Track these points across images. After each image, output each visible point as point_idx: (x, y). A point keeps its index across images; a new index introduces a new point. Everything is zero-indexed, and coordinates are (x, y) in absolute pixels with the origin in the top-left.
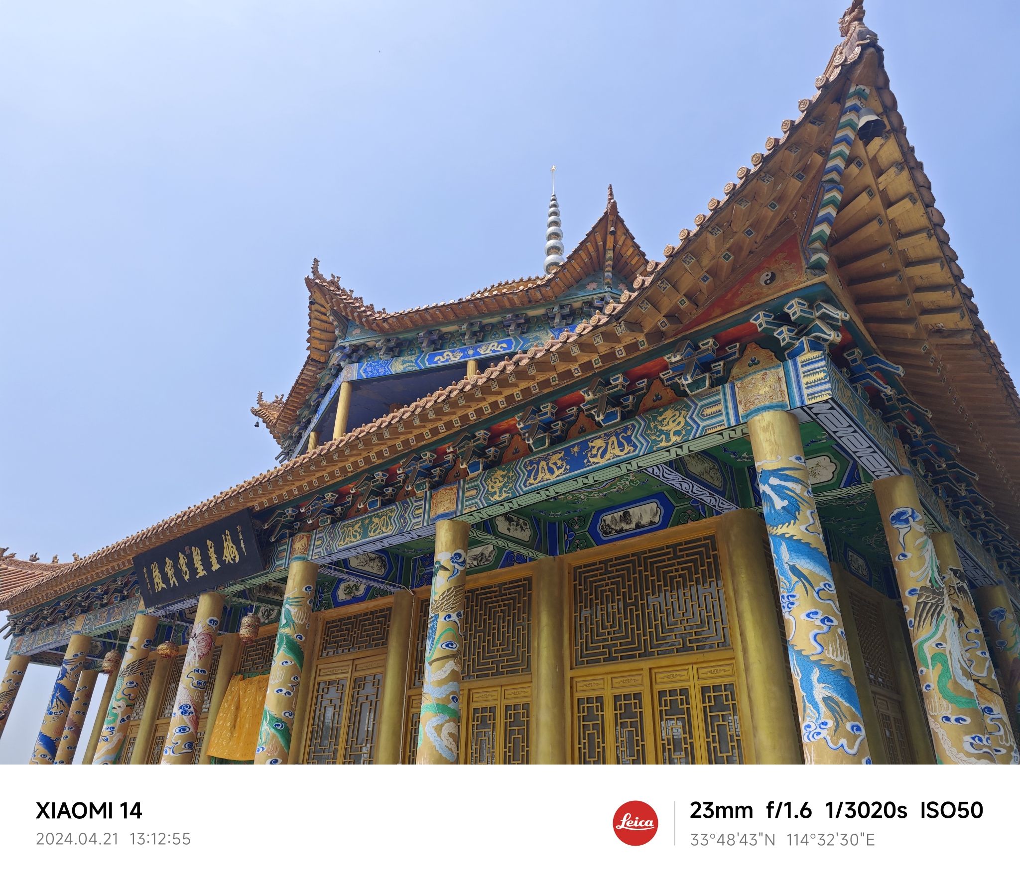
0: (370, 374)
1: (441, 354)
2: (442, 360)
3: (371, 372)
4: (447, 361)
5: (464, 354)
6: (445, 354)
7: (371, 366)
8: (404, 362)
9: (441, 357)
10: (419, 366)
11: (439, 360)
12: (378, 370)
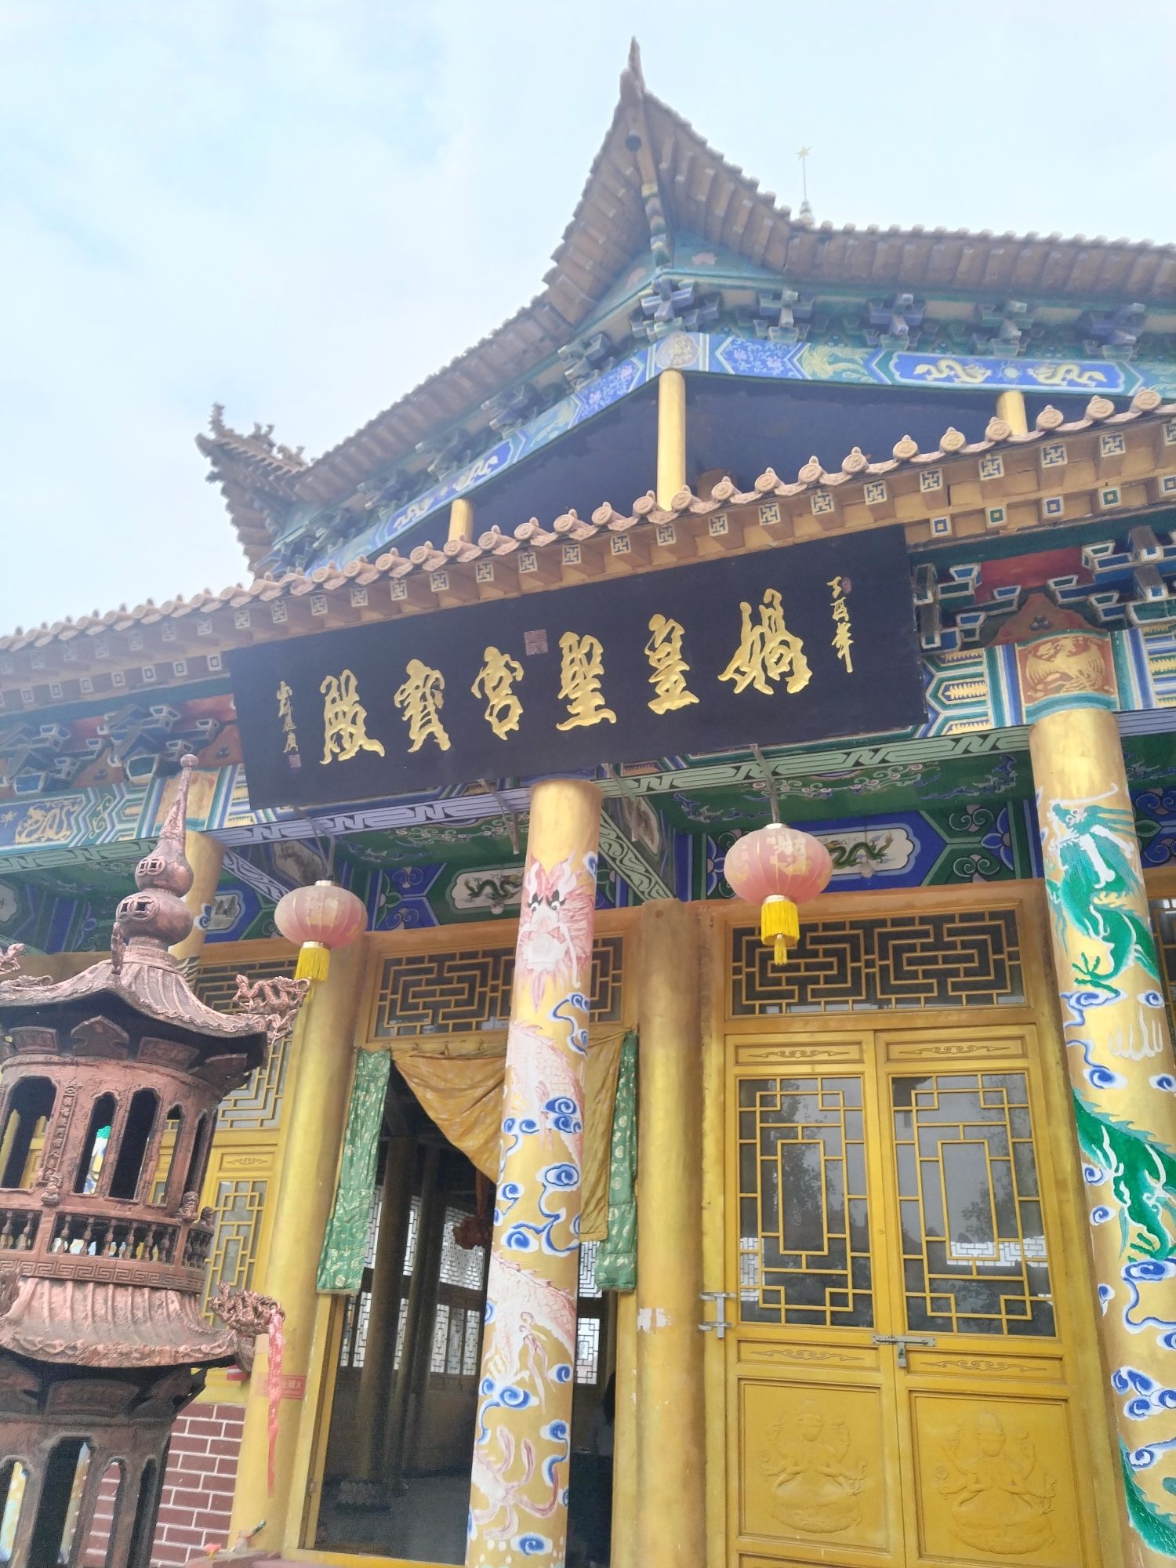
0: (743, 367)
1: (933, 362)
2: (936, 375)
3: (747, 361)
4: (949, 379)
5: (994, 373)
6: (943, 364)
7: (744, 348)
8: (835, 360)
9: (932, 368)
10: (872, 373)
11: (929, 372)
12: (764, 362)
